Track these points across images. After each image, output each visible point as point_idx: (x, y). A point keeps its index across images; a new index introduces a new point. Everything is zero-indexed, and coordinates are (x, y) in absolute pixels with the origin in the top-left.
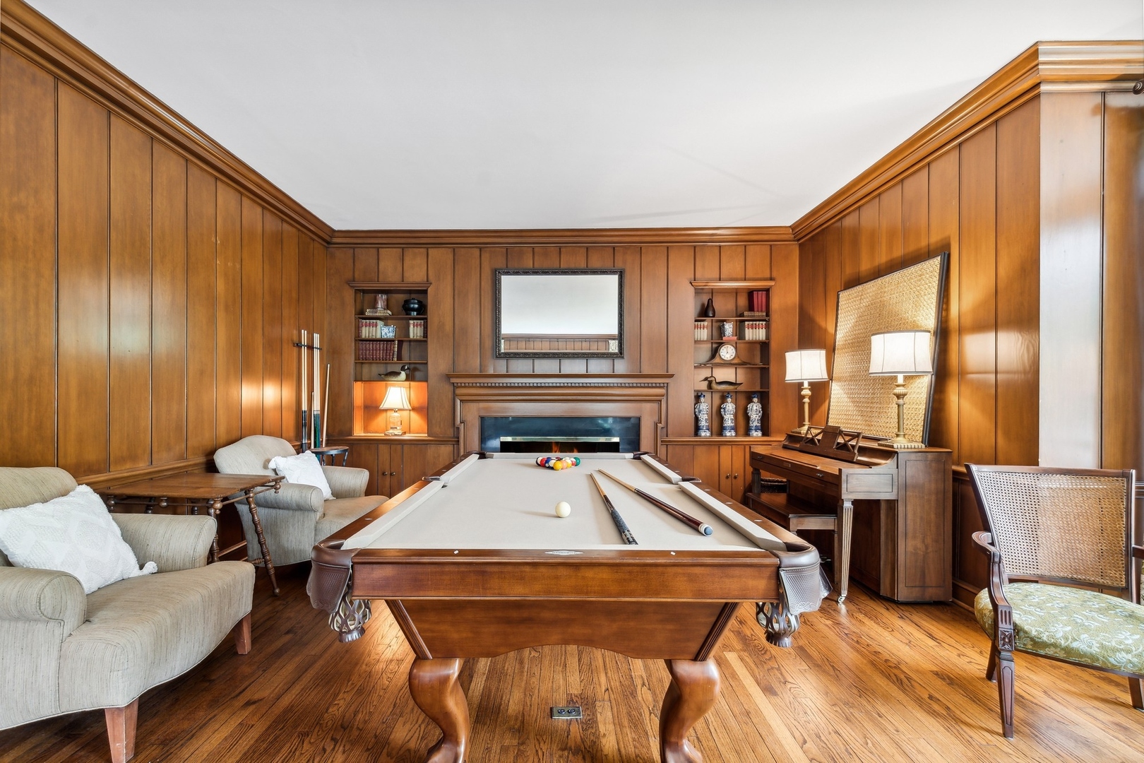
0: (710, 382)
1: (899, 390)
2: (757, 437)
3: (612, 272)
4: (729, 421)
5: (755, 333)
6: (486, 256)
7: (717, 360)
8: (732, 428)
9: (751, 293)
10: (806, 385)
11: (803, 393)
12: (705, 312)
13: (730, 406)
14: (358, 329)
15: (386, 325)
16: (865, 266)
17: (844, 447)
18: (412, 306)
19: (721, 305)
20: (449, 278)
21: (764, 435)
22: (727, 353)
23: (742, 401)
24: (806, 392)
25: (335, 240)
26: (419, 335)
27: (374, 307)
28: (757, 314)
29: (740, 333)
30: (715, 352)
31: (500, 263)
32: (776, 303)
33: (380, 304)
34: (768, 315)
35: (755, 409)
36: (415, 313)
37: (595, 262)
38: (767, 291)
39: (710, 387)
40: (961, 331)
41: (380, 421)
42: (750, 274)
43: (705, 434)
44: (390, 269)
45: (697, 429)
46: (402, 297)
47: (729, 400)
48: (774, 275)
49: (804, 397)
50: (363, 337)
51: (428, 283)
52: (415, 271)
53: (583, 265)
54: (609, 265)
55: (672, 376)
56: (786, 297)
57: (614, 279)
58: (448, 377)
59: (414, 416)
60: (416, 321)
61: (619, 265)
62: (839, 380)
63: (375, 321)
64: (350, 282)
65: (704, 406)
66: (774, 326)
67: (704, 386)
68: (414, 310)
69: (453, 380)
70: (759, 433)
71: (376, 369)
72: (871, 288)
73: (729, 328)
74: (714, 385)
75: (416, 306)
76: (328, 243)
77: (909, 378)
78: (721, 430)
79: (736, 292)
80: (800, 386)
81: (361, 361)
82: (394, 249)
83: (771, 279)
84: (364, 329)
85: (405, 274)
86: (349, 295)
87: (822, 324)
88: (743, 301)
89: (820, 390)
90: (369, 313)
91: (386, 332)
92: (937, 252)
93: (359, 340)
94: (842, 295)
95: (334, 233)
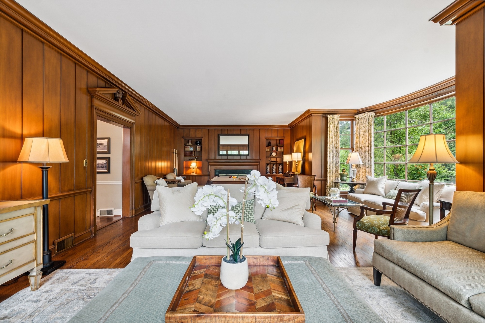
0: (270, 161)
1: (296, 163)
3: (247, 135)
4: (274, 170)
5: (280, 150)
6: (216, 131)
7: (272, 156)
8: (275, 172)
9: (280, 140)
10: (288, 162)
11: (287, 164)
12: (269, 144)
13: (275, 167)
14: (185, 148)
15: (191, 147)
16: (298, 137)
17: (290, 174)
19: (273, 143)
20: (207, 136)
22: (274, 154)
24: (288, 164)
25: (180, 127)
26: (199, 150)
27: (188, 143)
28: (281, 145)
29: (277, 150)
30: (271, 154)
31: (219, 133)
32: (285, 143)
33: (190, 142)
34: (283, 145)
35: (280, 168)
37: (242, 132)
38: (283, 139)
39: (270, 162)
40: (305, 153)
41: (189, 171)
42: (279, 136)
44: (192, 134)
45: (267, 172)
46: (195, 141)
47: (274, 165)
48: (284, 136)
51: (202, 137)
52: (199, 135)
53: (239, 133)
54: (246, 133)
55: (260, 160)
56: (287, 141)
57: (247, 137)
58: (207, 160)
59: (198, 169)
60: (199, 146)
61: (248, 133)
62: (293, 161)
63: (189, 146)
64: (183, 137)
65: (268, 167)
66: (284, 148)
67: (269, 162)
68: (198, 144)
69: (208, 161)
70: (281, 174)
71: (188, 158)
72: (299, 141)
73: (274, 149)
74: (271, 162)
76: (178, 128)
77: (299, 161)
78: (272, 173)
79: (277, 140)
80: (286, 162)
81: (185, 155)
82: (194, 129)
83: (284, 137)
85: (196, 135)
86: (183, 140)
87: (293, 147)
88: (278, 142)
89: (290, 163)
90: (187, 144)
91: (191, 149)
92: (304, 137)
93: (185, 151)
94: (295, 142)
95: (180, 125)
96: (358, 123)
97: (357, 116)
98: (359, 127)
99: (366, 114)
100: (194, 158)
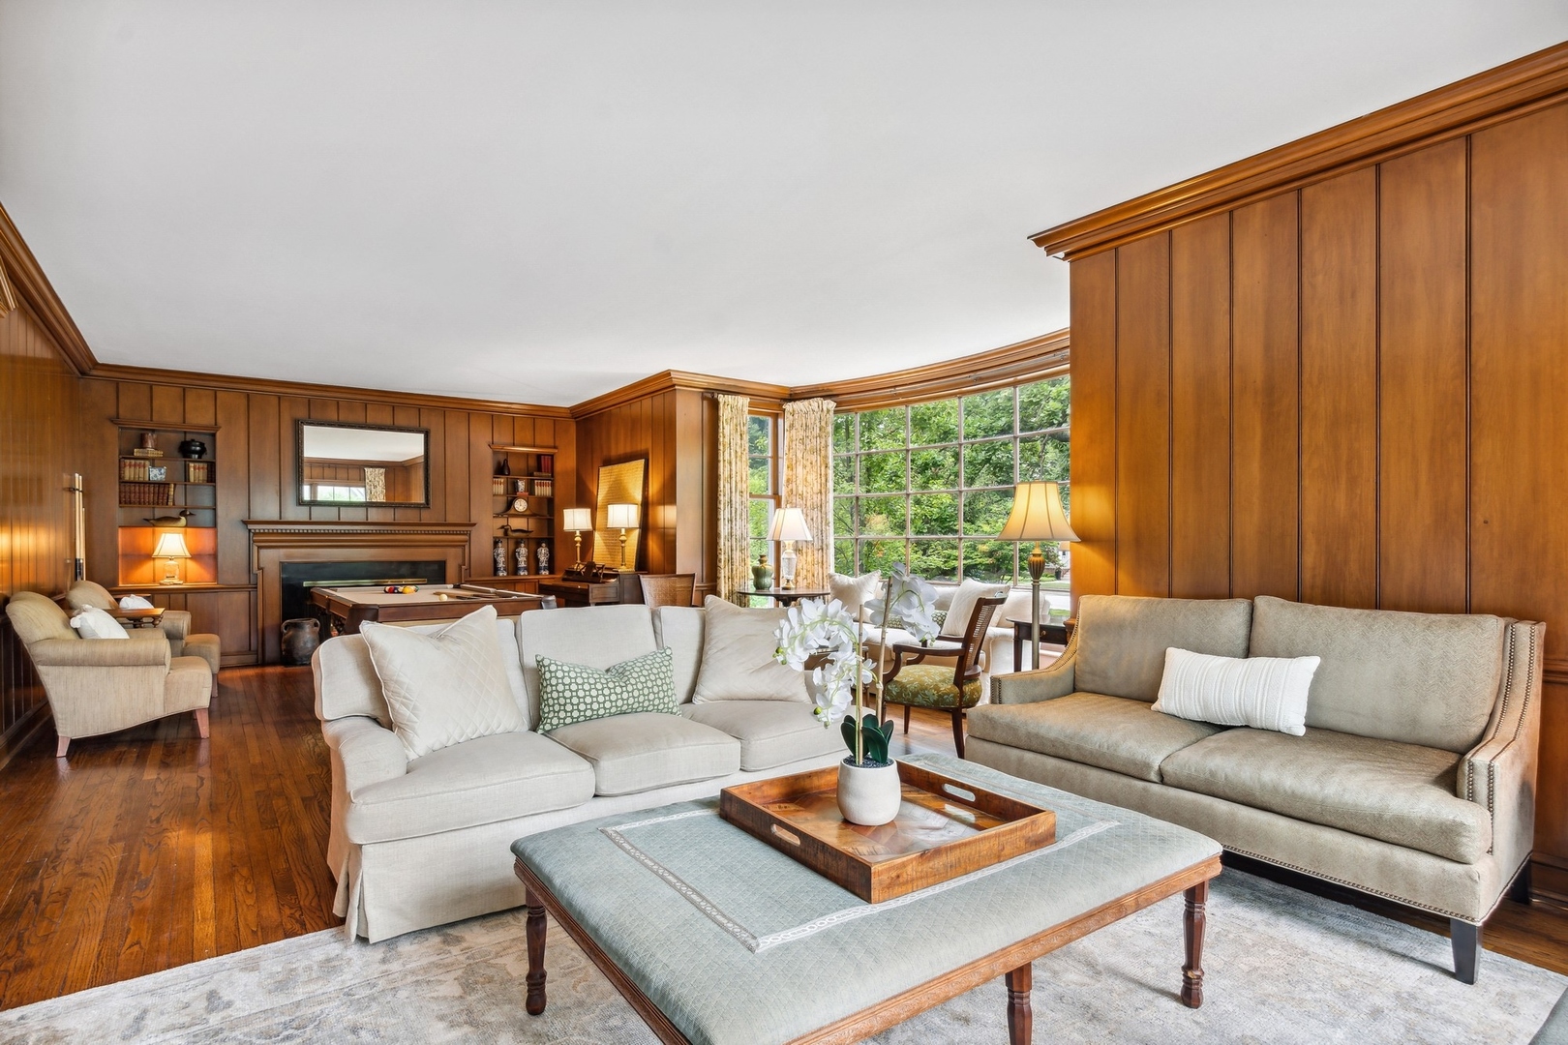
0: (506, 530)
1: (623, 538)
2: (545, 575)
3: (418, 431)
4: (522, 562)
5: (543, 490)
6: (285, 405)
7: (512, 512)
8: (525, 569)
9: (539, 456)
10: (578, 533)
11: (576, 539)
12: (500, 470)
13: (523, 550)
14: (122, 469)
15: (153, 466)
16: (614, 453)
17: (596, 575)
18: (193, 448)
19: (515, 466)
20: (242, 423)
21: (550, 573)
22: (520, 505)
23: (533, 546)
24: (578, 539)
25: (95, 373)
26: (201, 478)
27: (142, 444)
28: (544, 474)
29: (530, 489)
30: (510, 504)
31: (301, 413)
32: (559, 466)
33: (150, 444)
34: (552, 476)
35: (543, 553)
36: (197, 456)
37: (401, 420)
38: (552, 456)
39: (506, 533)
40: (653, 504)
42: (538, 442)
43: (502, 574)
44: (166, 407)
45: (496, 570)
46: (176, 438)
47: (523, 545)
48: (557, 445)
49: (576, 542)
50: (127, 478)
51: (216, 426)
52: (200, 414)
53: (390, 423)
54: (414, 423)
55: (475, 524)
56: (566, 461)
57: (421, 436)
58: (245, 523)
59: (192, 566)
60: (197, 465)
61: (424, 425)
62: (599, 530)
63: (142, 462)
64: (115, 420)
65: (501, 550)
66: (557, 485)
67: (500, 533)
68: (195, 452)
69: (250, 527)
70: (547, 572)
71: (139, 513)
72: (616, 468)
73: (521, 485)
74: (510, 533)
75: (198, 448)
76: (83, 373)
77: (629, 530)
78: (516, 570)
79: (527, 455)
80: (572, 534)
81: (125, 501)
82: (174, 389)
83: (555, 447)
84: (127, 470)
85: (187, 416)
86: (112, 433)
87: (591, 488)
88: (532, 462)
89: (587, 537)
90: (137, 452)
91: (156, 474)
92: (643, 455)
93: (122, 482)
94: (601, 469)
95: (96, 364)
96: (792, 426)
97: (788, 407)
98: (794, 438)
99: (814, 403)
100: (174, 513)
